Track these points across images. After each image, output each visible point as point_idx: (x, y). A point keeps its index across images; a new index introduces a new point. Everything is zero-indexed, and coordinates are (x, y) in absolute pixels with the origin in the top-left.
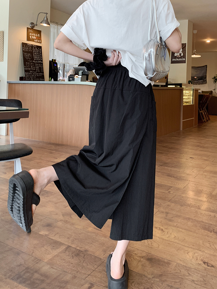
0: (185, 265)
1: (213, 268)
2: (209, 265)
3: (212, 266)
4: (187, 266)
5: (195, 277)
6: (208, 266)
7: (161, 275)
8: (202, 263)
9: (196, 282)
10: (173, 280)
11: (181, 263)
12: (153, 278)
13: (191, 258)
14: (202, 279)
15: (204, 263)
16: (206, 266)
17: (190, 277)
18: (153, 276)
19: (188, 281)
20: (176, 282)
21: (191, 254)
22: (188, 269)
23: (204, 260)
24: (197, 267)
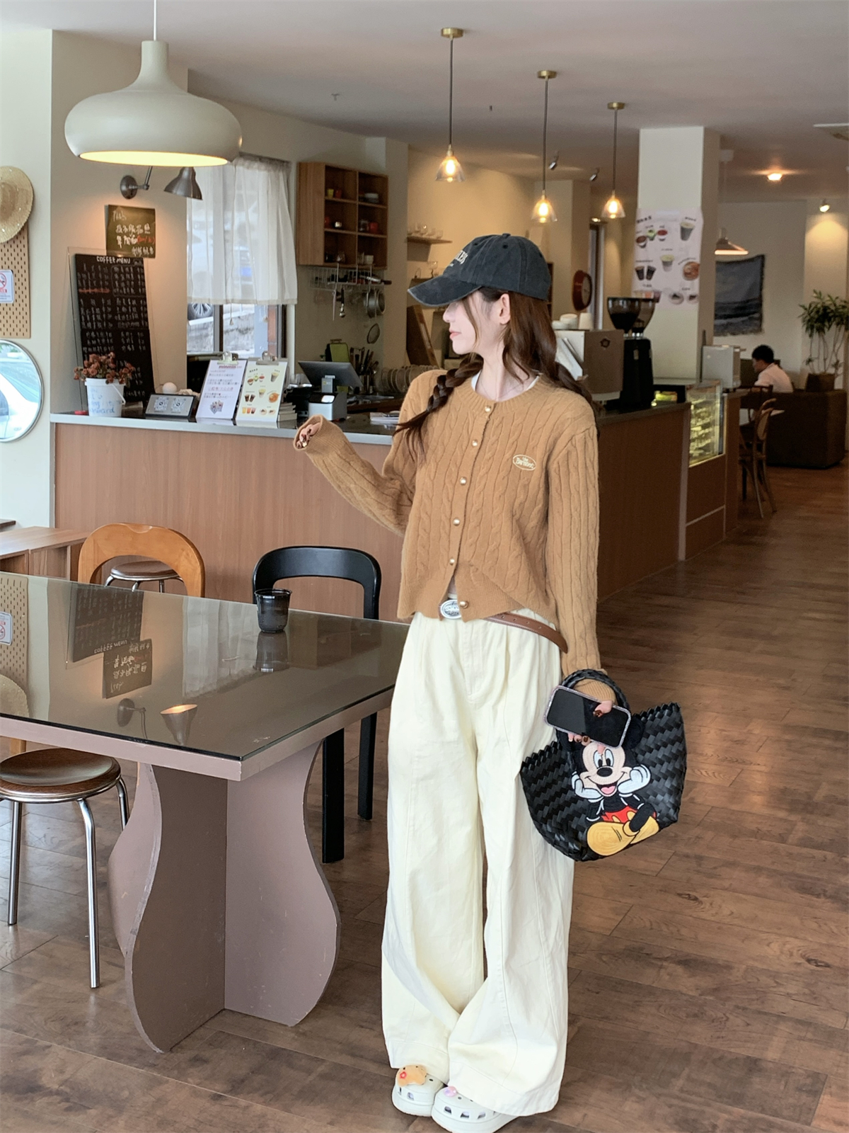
0: (765, 967)
1: (828, 969)
2: (819, 964)
3: (827, 966)
4: (771, 969)
5: (792, 988)
6: (817, 966)
7: (716, 990)
8: (803, 961)
9: (795, 997)
10: (746, 997)
11: (756, 964)
12: (700, 995)
13: (778, 953)
14: (806, 991)
15: (809, 961)
16: (813, 967)
17: (782, 989)
18: (699, 992)
19: (779, 996)
20: (753, 1000)
21: (775, 947)
22: (775, 975)
23: (807, 956)
24: (794, 969)
